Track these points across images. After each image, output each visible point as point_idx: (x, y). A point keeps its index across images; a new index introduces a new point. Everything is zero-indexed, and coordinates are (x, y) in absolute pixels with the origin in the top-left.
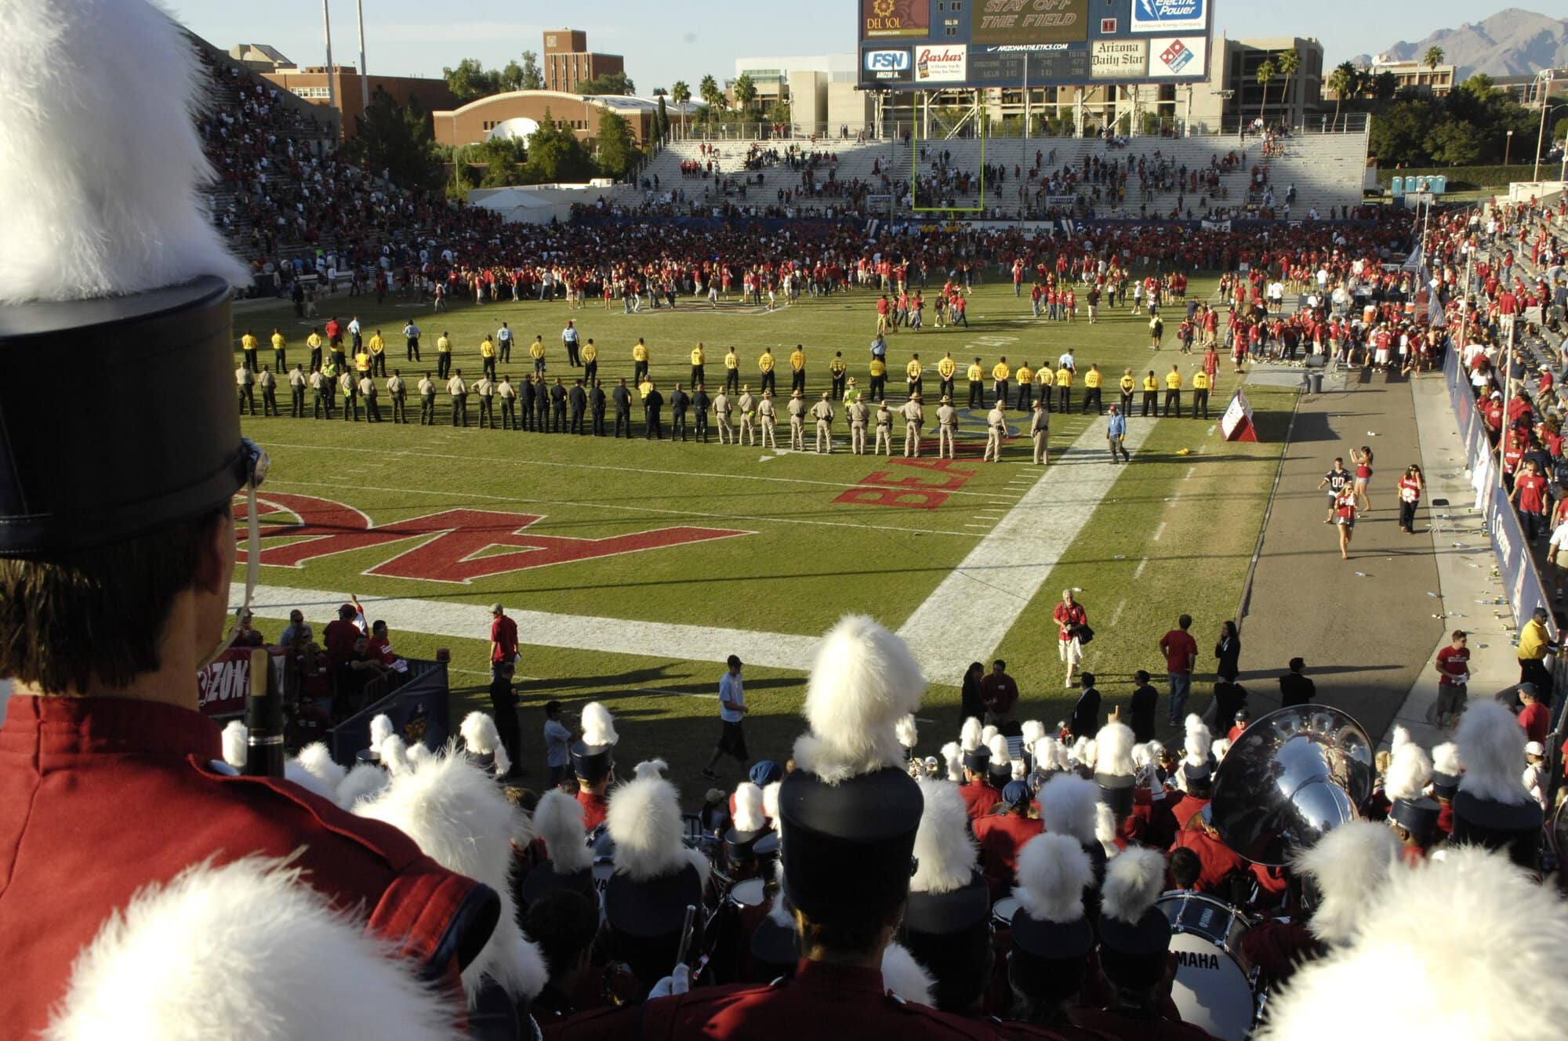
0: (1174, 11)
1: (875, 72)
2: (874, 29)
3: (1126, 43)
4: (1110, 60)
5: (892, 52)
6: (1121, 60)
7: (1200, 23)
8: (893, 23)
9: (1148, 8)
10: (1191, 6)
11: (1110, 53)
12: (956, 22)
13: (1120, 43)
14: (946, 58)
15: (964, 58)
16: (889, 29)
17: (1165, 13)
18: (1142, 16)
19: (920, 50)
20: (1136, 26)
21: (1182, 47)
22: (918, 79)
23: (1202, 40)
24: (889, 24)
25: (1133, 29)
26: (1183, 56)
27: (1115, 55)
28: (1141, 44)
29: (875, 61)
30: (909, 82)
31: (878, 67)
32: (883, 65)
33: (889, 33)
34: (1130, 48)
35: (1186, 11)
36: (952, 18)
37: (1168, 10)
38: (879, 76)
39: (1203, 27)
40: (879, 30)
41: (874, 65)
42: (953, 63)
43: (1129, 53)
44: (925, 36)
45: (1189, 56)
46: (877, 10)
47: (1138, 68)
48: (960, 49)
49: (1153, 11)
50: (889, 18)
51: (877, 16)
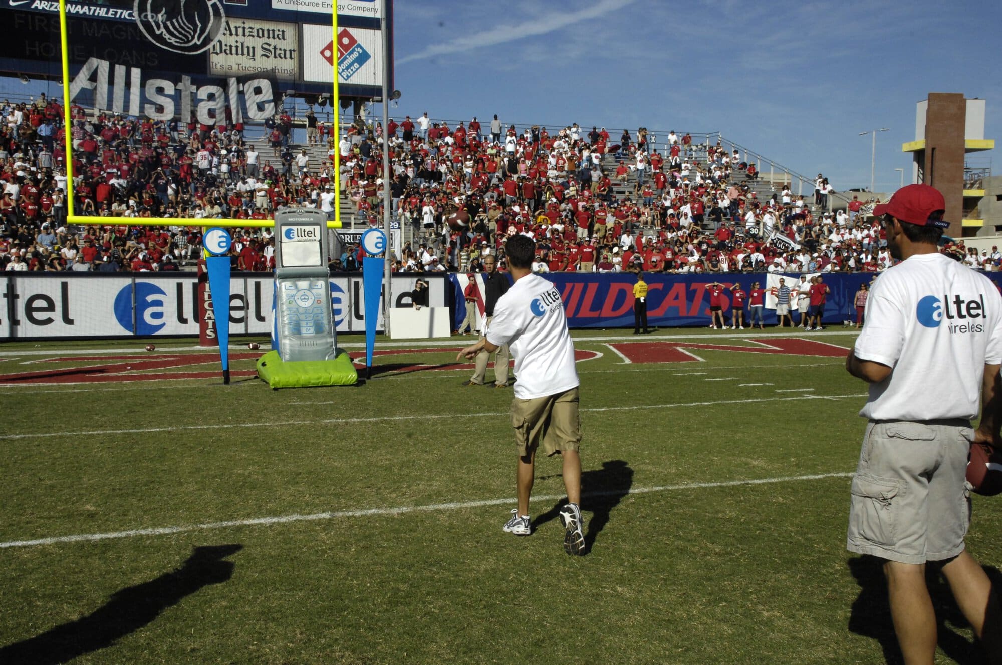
3: (266, 26)
4: (241, 49)
6: (259, 52)
7: (378, 9)
11: (241, 38)
13: (257, 25)
21: (353, 41)
25: (276, 4)
26: (355, 55)
27: (249, 42)
28: (290, 30)
34: (272, 34)
43: (271, 41)
45: (363, 57)
47: (286, 66)
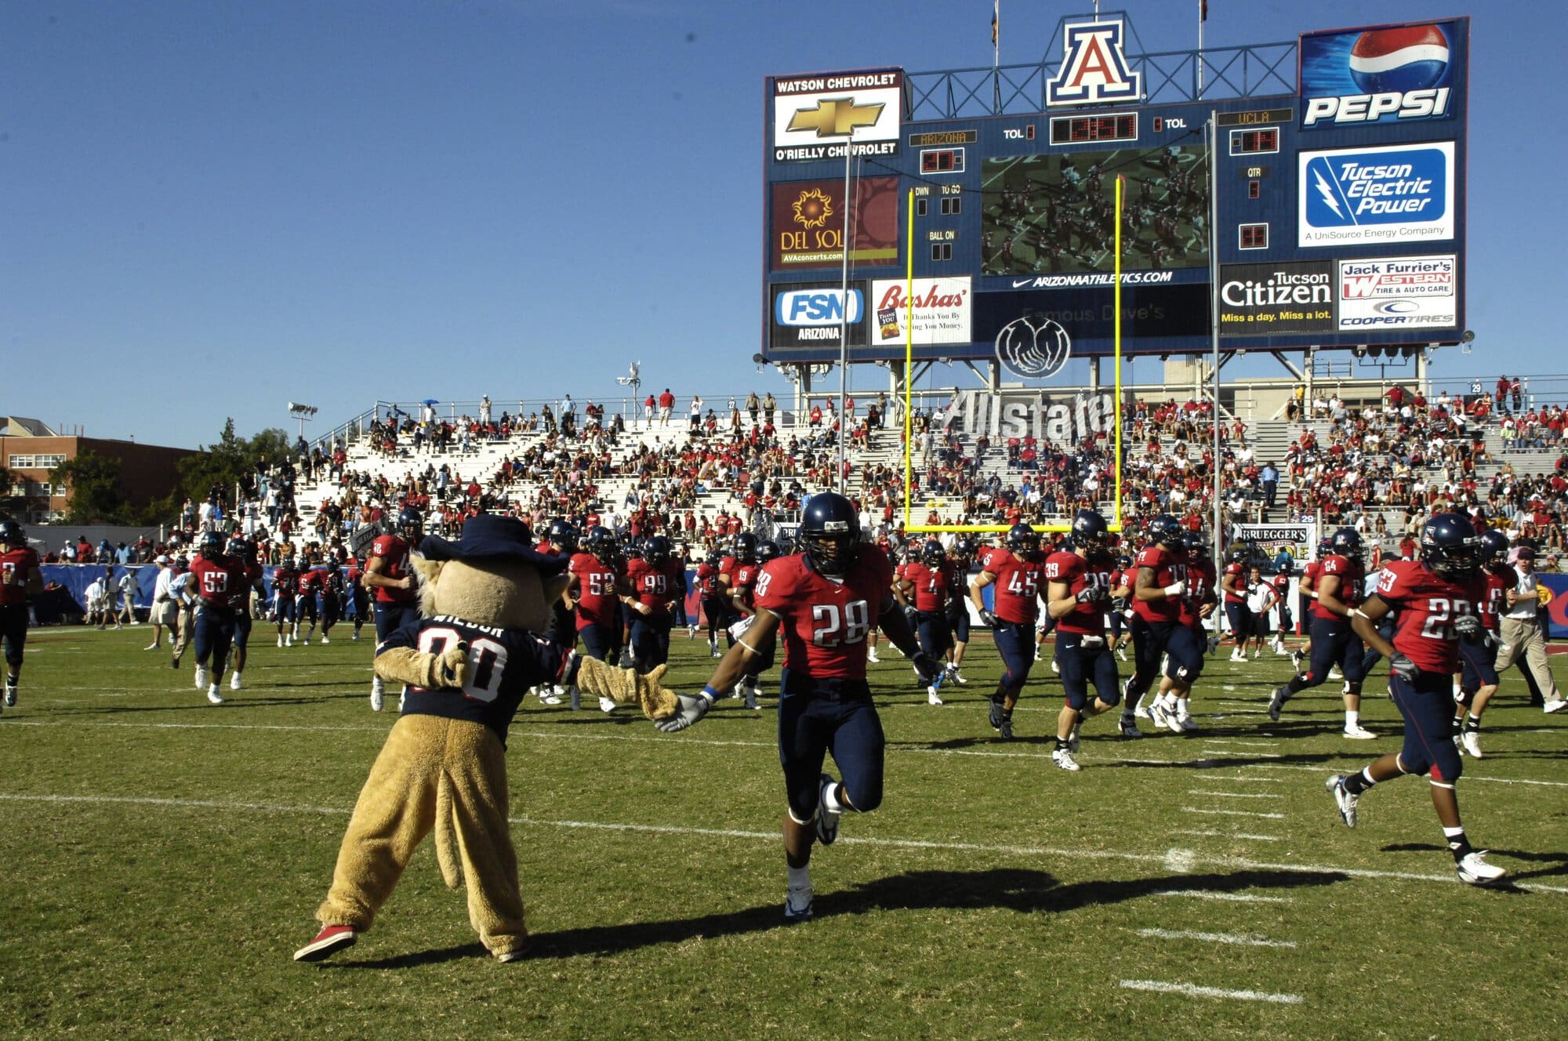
0: (1386, 207)
1: (797, 328)
2: (793, 251)
5: (827, 292)
7: (1443, 228)
8: (829, 239)
9: (1332, 202)
10: (1421, 197)
12: (951, 235)
14: (933, 300)
15: (967, 300)
16: (823, 249)
17: (1367, 212)
18: (1321, 216)
19: (880, 288)
20: (1310, 236)
22: (877, 339)
23: (1450, 259)
24: (821, 241)
25: (1304, 242)
29: (796, 308)
30: (862, 346)
31: (802, 319)
32: (811, 316)
33: (823, 257)
35: (1408, 206)
36: (942, 228)
37: (1374, 204)
38: (803, 335)
39: (1449, 234)
40: (802, 251)
41: (793, 317)
42: (945, 310)
44: (892, 261)
46: (799, 217)
48: (960, 285)
49: (1342, 207)
50: (822, 230)
51: (800, 227)
